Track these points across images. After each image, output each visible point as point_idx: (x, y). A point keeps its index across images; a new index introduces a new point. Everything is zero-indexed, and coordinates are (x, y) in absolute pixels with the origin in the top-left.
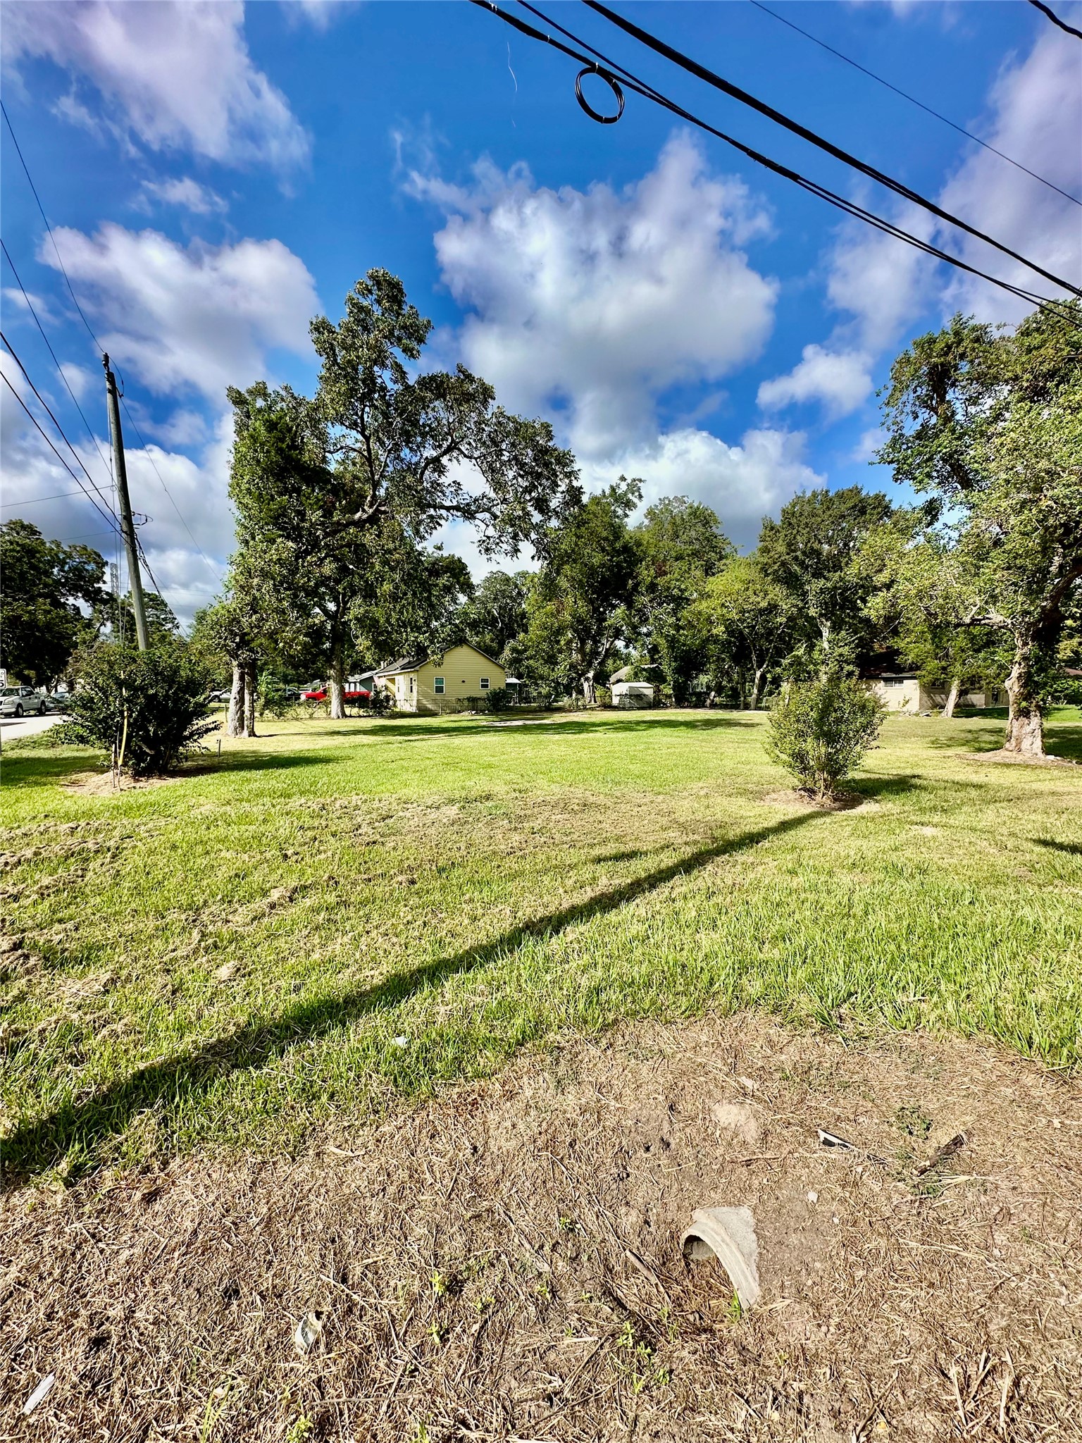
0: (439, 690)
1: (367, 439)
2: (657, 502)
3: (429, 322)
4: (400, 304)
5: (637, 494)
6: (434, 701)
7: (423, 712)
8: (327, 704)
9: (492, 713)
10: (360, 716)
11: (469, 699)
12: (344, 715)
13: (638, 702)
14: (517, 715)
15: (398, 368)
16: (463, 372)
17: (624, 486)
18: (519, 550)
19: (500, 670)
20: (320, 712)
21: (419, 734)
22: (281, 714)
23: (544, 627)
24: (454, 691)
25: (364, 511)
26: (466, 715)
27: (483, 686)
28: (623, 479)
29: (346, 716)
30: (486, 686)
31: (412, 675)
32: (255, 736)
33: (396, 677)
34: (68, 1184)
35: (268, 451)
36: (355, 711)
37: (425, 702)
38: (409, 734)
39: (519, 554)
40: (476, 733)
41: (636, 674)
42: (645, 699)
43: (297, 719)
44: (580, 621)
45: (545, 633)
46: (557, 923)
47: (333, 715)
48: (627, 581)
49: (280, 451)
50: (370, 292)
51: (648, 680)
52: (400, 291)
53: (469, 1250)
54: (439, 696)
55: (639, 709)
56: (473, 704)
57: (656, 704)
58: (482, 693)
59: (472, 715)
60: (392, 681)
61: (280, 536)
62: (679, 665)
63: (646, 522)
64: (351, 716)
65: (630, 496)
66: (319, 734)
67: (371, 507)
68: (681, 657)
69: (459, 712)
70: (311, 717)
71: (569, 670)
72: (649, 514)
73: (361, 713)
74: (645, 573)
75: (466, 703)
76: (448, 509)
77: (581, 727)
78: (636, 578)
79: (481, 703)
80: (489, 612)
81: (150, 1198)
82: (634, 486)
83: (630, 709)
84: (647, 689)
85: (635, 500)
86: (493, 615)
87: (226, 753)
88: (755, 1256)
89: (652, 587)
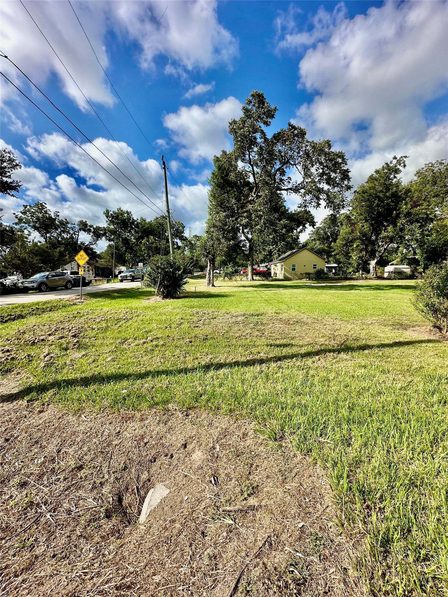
0: (294, 269)
1: (252, 166)
2: (424, 166)
3: (276, 108)
4: (263, 104)
5: (402, 165)
6: (291, 274)
7: (286, 279)
8: (247, 275)
9: (316, 280)
10: (259, 280)
11: (306, 274)
12: (253, 280)
13: (400, 275)
14: (328, 281)
15: (262, 132)
16: (291, 126)
17: (395, 162)
18: (320, 204)
19: (323, 260)
20: (244, 278)
21: (273, 288)
22: (231, 279)
23: (344, 239)
24: (299, 270)
25: (252, 196)
26: (304, 280)
27: (314, 268)
28: (395, 158)
29: (254, 280)
30: (316, 268)
31: (282, 263)
32: (214, 286)
33: (277, 264)
34: (28, 402)
35: (218, 179)
36: (258, 278)
37: (287, 274)
38: (269, 288)
39: (320, 206)
40: (300, 288)
41: (402, 261)
42: (404, 274)
43: (236, 281)
44: (364, 235)
45: (344, 242)
46: (220, 366)
47: (249, 279)
48: (393, 212)
49: (222, 177)
50: (251, 102)
51: (409, 264)
52: (263, 97)
53: (92, 460)
54: (293, 272)
55: (399, 279)
56: (308, 276)
57: (412, 277)
58: (312, 271)
59: (307, 281)
60: (276, 266)
61: (221, 211)
62: (428, 256)
63: (416, 178)
64: (256, 280)
65: (398, 167)
66: (239, 287)
67: (255, 194)
68: (430, 251)
69: (302, 279)
70: (241, 280)
71: (359, 260)
72: (417, 173)
73: (260, 279)
74: (404, 208)
75: (304, 275)
76: (287, 190)
77: (352, 287)
78: (398, 210)
79: (311, 275)
80: (326, 234)
81: (40, 412)
82: (401, 161)
83: (394, 279)
84: (406, 269)
85: (401, 168)
86: (328, 235)
87: (197, 292)
88: (153, 508)
89: (408, 214)
